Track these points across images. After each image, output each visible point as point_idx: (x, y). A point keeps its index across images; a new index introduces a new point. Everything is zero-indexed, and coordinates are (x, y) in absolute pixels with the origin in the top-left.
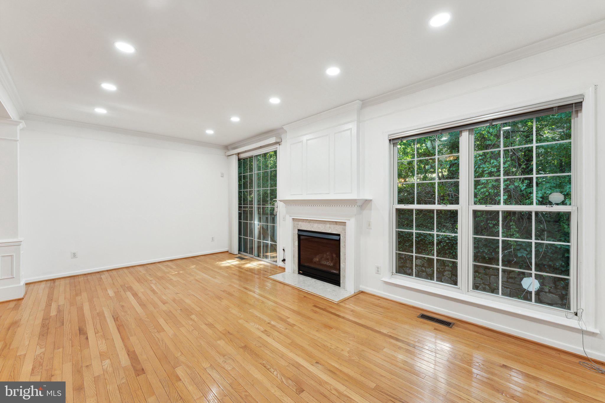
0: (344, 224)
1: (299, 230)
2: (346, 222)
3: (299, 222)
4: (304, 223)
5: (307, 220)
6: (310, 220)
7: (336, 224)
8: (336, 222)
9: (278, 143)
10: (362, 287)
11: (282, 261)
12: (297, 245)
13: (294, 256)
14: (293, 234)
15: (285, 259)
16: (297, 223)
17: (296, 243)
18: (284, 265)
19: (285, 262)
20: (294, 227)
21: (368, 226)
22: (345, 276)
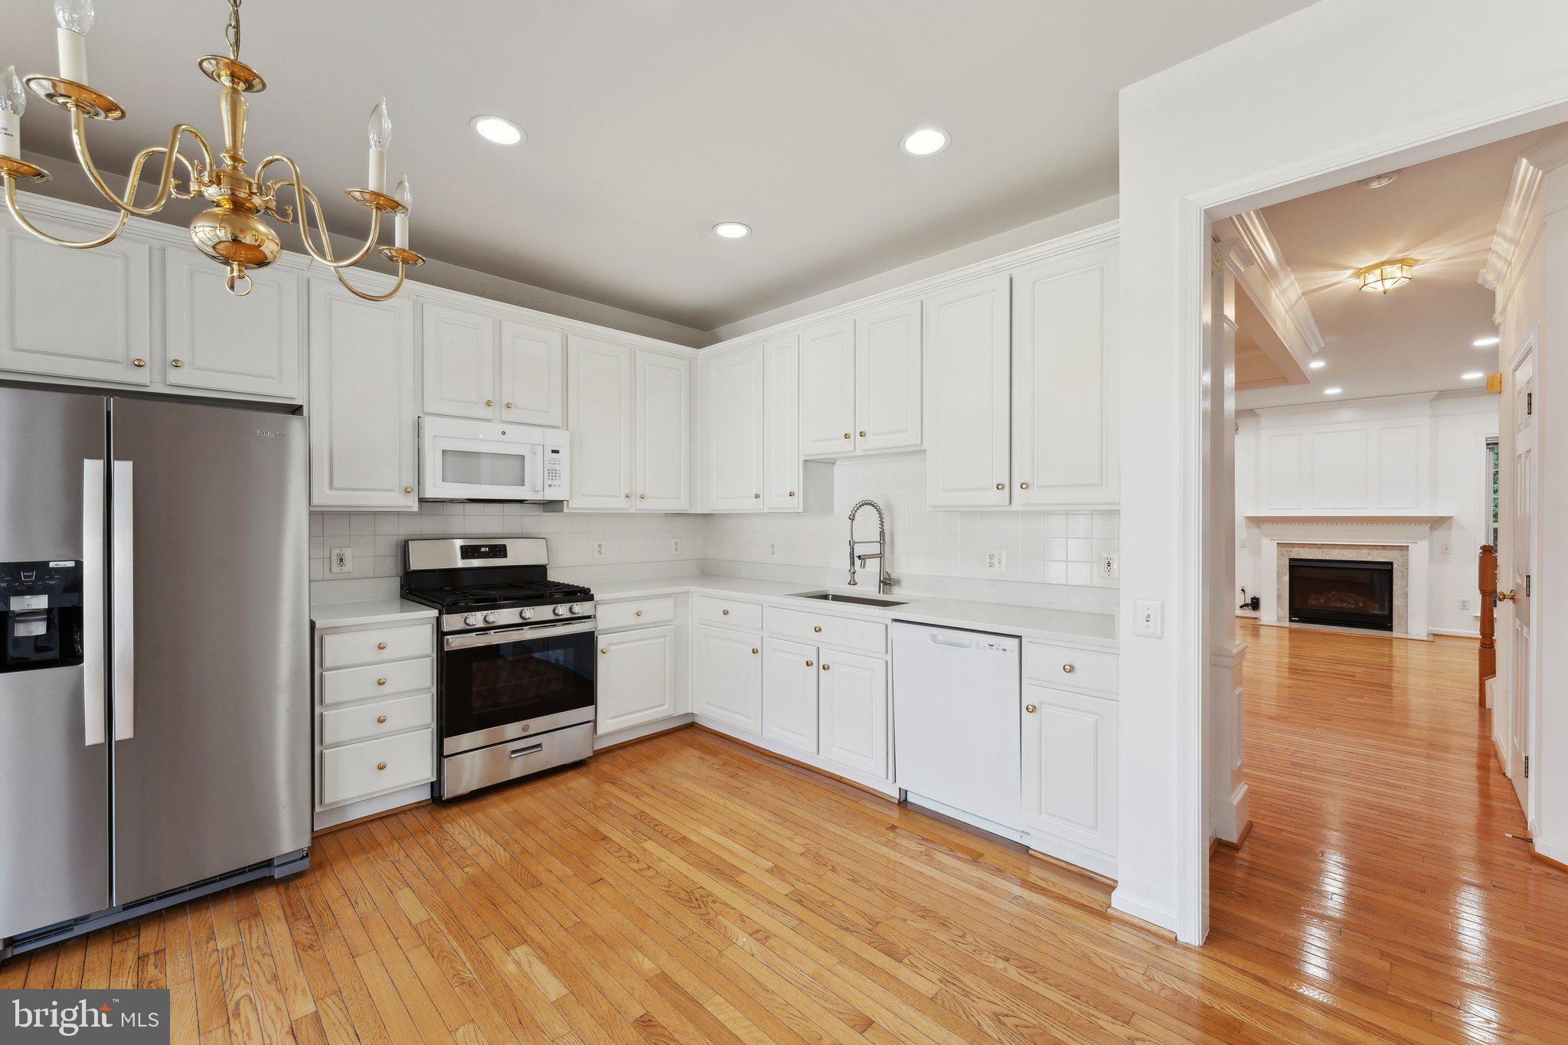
0: (1403, 548)
1: (1291, 560)
2: (1408, 546)
3: (1294, 547)
4: (1307, 550)
5: (1315, 545)
6: (1321, 545)
7: (1385, 549)
8: (1383, 546)
10: (1430, 628)
11: (1241, 607)
12: (1288, 580)
13: (1279, 597)
14: (1278, 565)
15: (1248, 604)
16: (1289, 549)
17: (1286, 578)
18: (1249, 613)
19: (1250, 607)
20: (1280, 556)
21: (1444, 550)
22: (1405, 616)
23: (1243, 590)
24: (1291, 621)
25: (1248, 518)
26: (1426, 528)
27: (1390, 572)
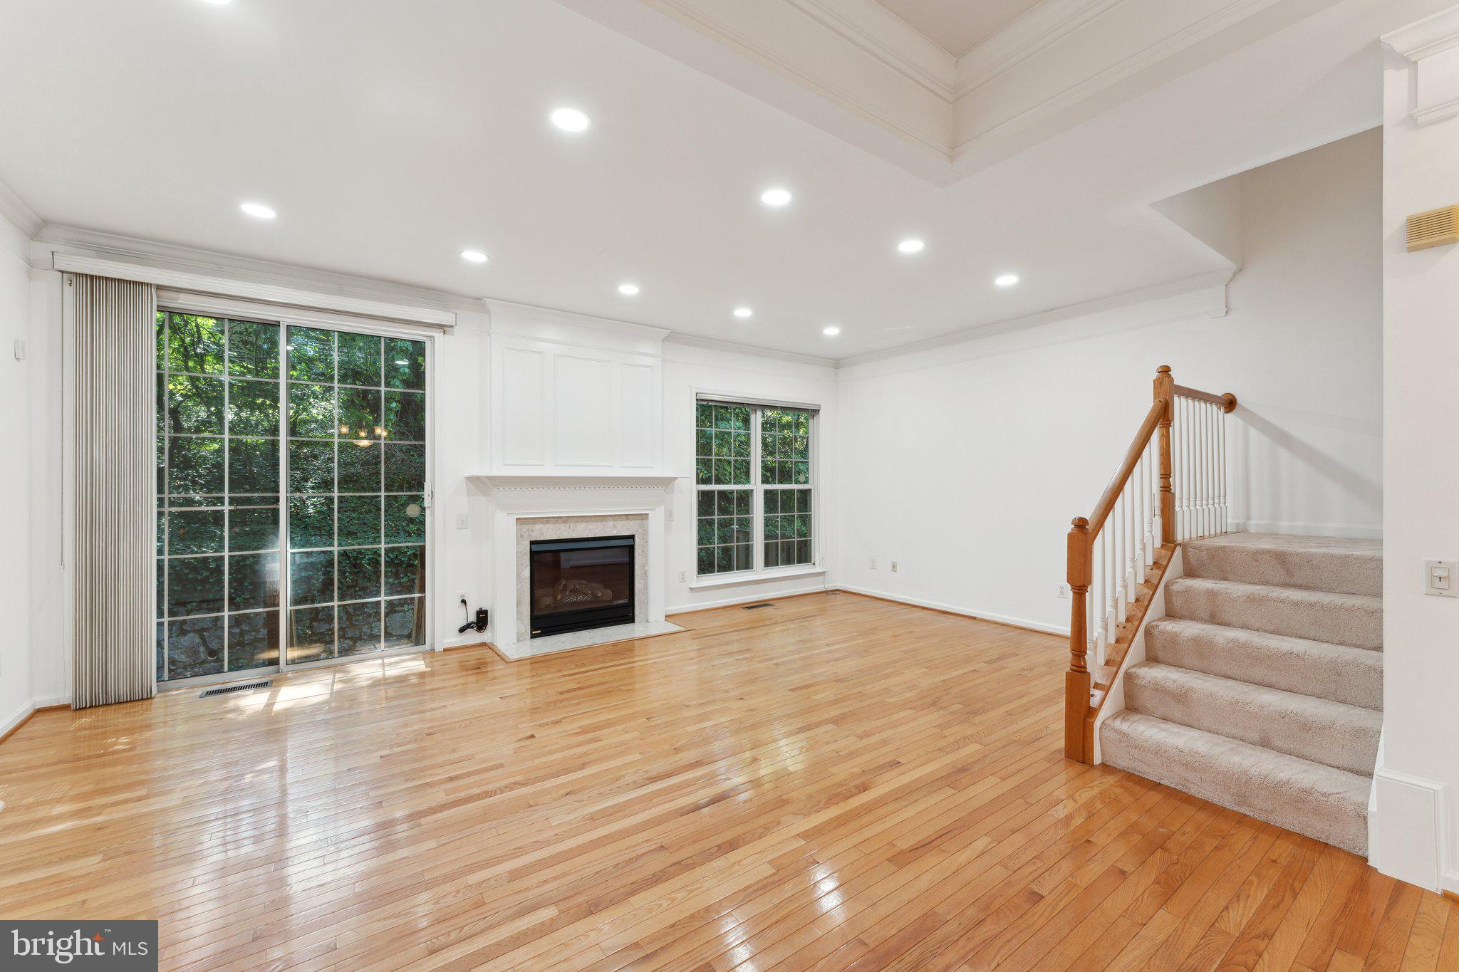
0: (644, 517)
1: (532, 543)
2: (647, 514)
3: (535, 524)
4: (551, 526)
5: (560, 517)
6: (567, 517)
7: (628, 519)
8: (627, 515)
9: (442, 328)
10: (666, 609)
11: (462, 630)
12: (530, 575)
13: (518, 604)
14: (516, 552)
15: (474, 623)
16: (529, 527)
17: (526, 573)
18: (473, 637)
19: (475, 628)
20: (520, 537)
21: (669, 516)
22: (645, 601)
23: (464, 602)
24: (533, 636)
25: (471, 479)
26: (661, 491)
27: (631, 549)
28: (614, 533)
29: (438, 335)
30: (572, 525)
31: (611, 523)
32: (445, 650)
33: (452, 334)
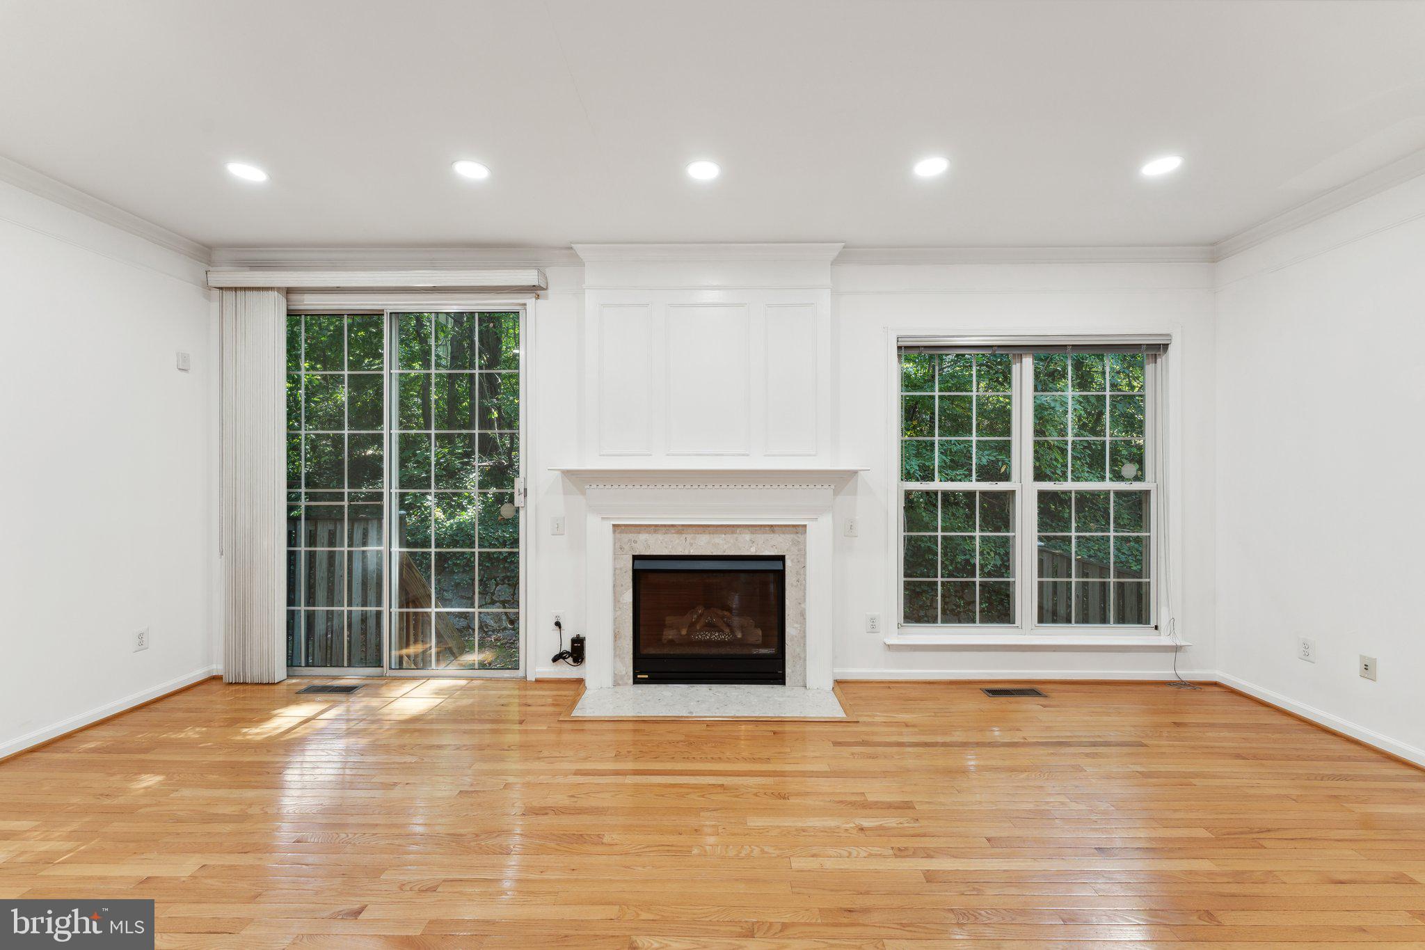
0: (800, 529)
1: (635, 558)
2: (805, 526)
3: (639, 533)
4: (660, 537)
5: (673, 526)
6: (683, 525)
7: (774, 532)
8: (772, 526)
9: (534, 290)
10: (837, 670)
11: (555, 659)
12: (631, 600)
13: (616, 636)
14: (615, 569)
15: (567, 652)
16: (632, 536)
17: (628, 597)
18: (567, 670)
19: (570, 660)
20: (618, 550)
21: (848, 530)
22: (802, 656)
23: (558, 624)
24: (636, 681)
25: (568, 474)
26: (828, 492)
27: (781, 575)
28: (752, 551)
29: (530, 301)
30: (689, 537)
31: (747, 537)
32: (538, 681)
33: (546, 298)
